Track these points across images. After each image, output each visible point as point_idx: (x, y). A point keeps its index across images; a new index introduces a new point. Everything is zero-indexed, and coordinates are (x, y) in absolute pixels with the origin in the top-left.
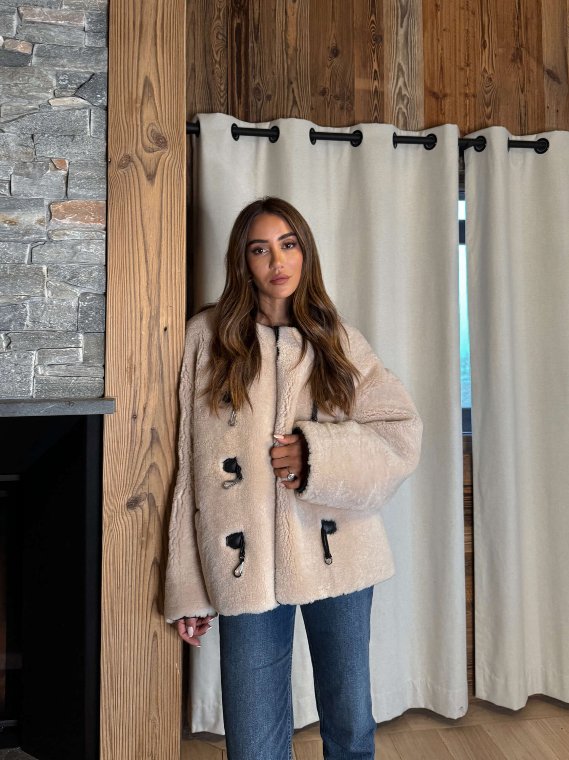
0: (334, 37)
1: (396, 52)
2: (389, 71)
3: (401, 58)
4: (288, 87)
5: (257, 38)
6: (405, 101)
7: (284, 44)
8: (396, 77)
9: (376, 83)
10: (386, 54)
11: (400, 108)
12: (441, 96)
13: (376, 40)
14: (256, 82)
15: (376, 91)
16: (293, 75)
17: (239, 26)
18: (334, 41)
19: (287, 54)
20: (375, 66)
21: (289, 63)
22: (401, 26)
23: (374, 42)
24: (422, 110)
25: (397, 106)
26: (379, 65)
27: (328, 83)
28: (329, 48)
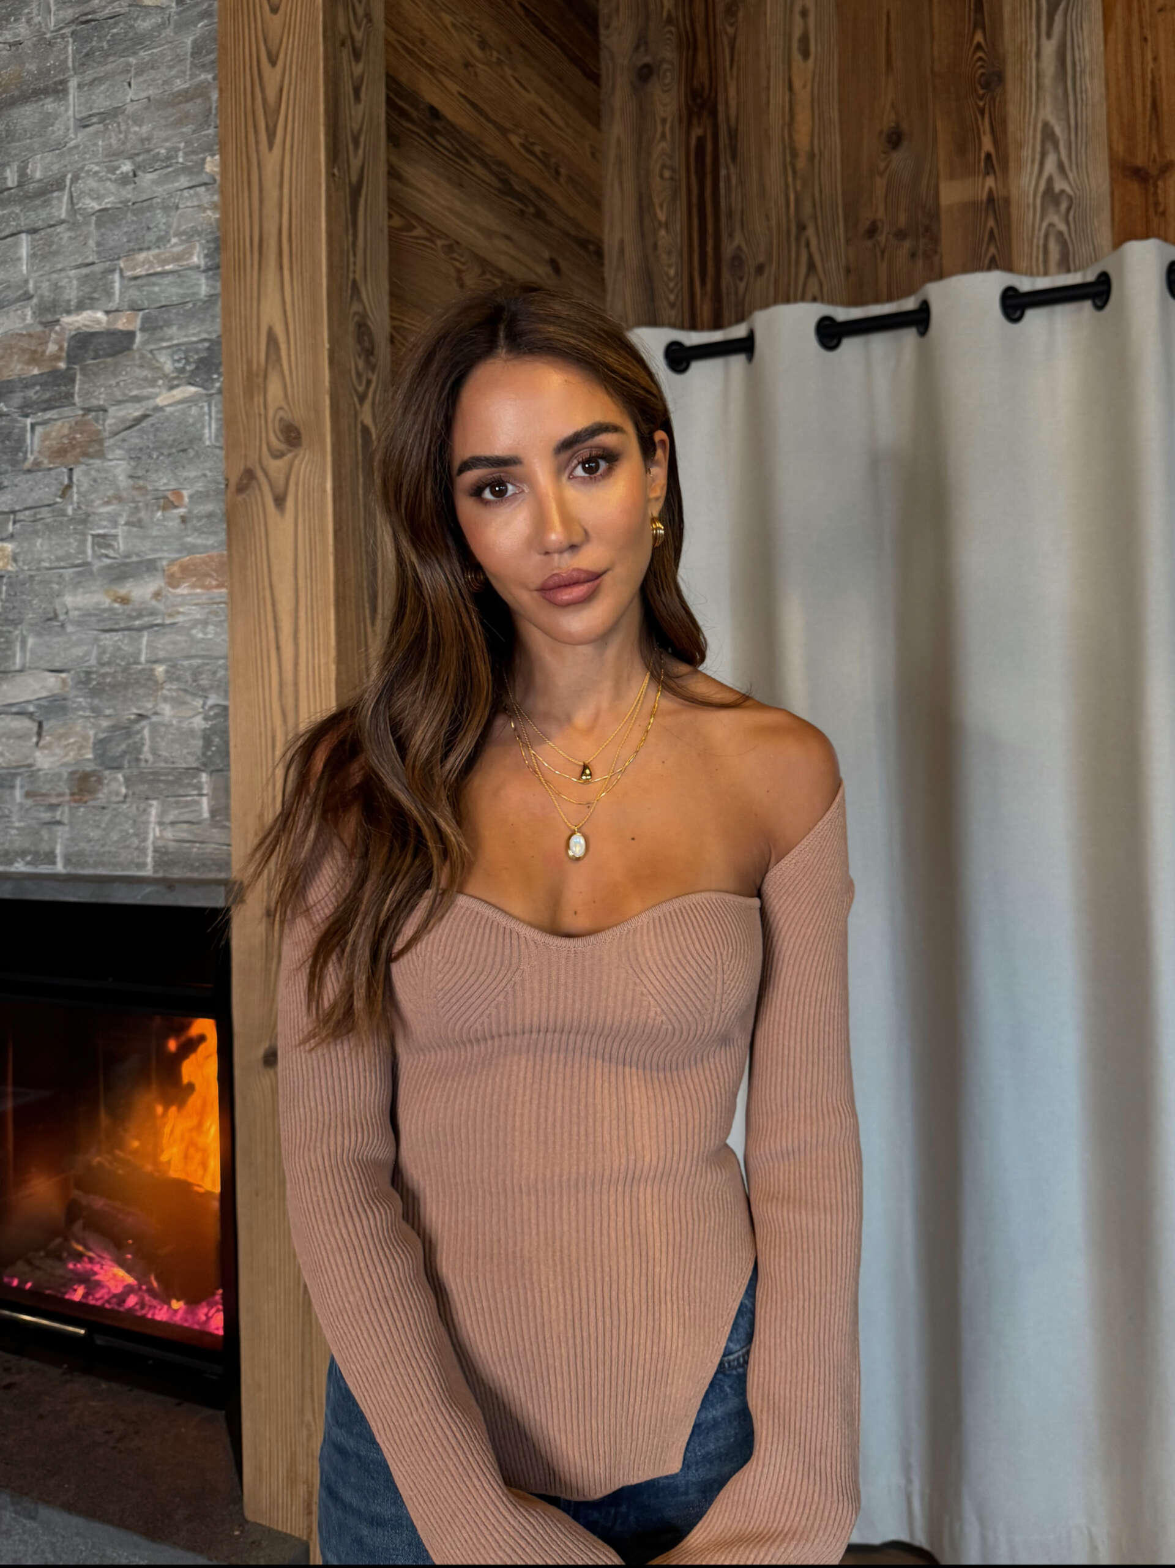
0: (893, 106)
1: (1038, 99)
2: (1020, 146)
3: (1049, 108)
4: (798, 239)
5: (734, 157)
6: (1064, 206)
7: (788, 151)
8: (1038, 157)
9: (990, 182)
10: (1012, 110)
11: (1051, 225)
12: (1154, 171)
13: (987, 86)
14: (736, 243)
15: (991, 199)
16: (807, 208)
17: (701, 141)
18: (893, 116)
19: (794, 172)
20: (987, 145)
21: (799, 188)
22: (1049, 36)
23: (981, 92)
24: (1106, 215)
25: (1042, 219)
26: (995, 142)
27: (881, 208)
28: (881, 132)
